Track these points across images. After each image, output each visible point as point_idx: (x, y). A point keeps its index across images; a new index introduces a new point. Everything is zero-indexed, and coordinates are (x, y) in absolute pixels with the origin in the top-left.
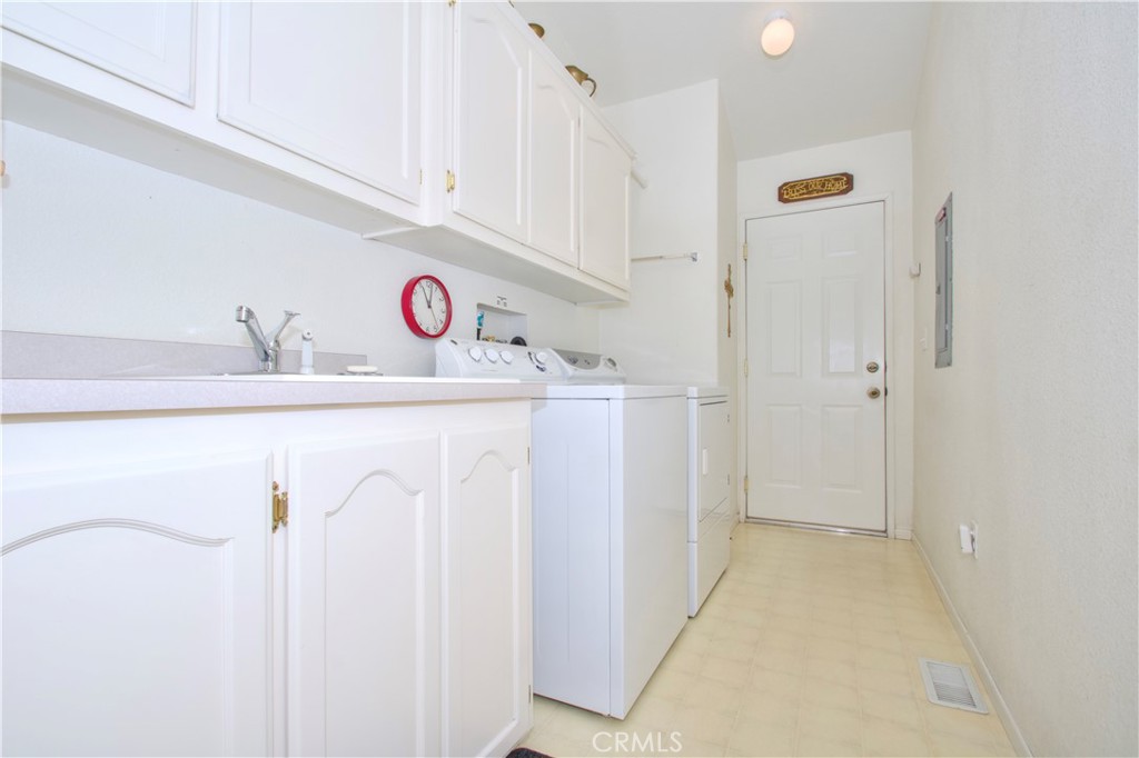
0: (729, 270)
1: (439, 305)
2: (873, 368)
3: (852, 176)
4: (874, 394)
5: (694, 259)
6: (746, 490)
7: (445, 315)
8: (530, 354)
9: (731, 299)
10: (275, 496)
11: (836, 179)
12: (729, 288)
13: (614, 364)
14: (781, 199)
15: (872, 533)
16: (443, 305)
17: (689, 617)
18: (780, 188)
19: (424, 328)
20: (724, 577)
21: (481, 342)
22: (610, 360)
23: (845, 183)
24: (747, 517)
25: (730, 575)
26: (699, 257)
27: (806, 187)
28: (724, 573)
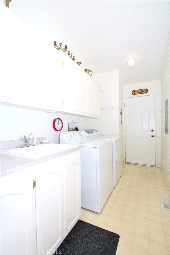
0: (121, 110)
1: (60, 124)
2: (152, 131)
3: (148, 89)
4: (153, 136)
5: (114, 108)
6: (125, 156)
7: (61, 126)
8: (79, 133)
9: (122, 116)
10: (33, 182)
11: (144, 90)
12: (121, 114)
13: (97, 132)
14: (132, 94)
15: (153, 166)
16: (61, 124)
17: (113, 188)
18: (132, 92)
19: (57, 129)
20: (121, 177)
21: (69, 132)
22: (96, 131)
23: (146, 91)
24: (126, 162)
25: (122, 177)
26: (115, 108)
27: (138, 91)
28: (121, 176)
